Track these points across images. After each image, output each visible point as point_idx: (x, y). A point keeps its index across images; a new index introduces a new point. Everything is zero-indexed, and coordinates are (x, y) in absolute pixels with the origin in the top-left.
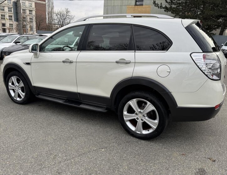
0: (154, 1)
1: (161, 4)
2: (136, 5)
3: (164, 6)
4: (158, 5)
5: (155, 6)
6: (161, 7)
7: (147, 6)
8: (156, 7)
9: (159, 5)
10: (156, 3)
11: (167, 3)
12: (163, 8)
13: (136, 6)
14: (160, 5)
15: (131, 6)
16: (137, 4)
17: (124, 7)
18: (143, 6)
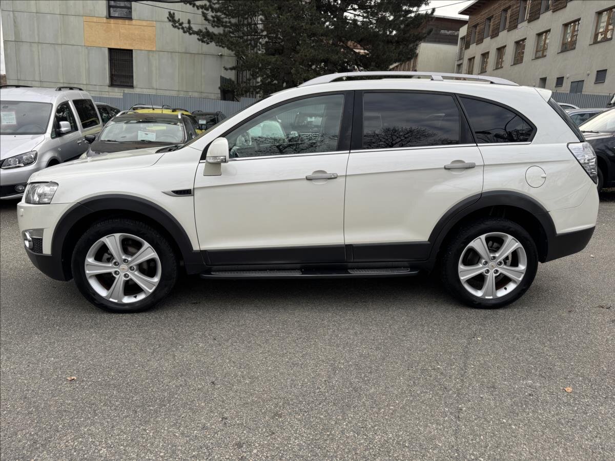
0: (170, 13)
1: (189, 22)
2: (110, 17)
3: (195, 28)
4: (181, 24)
5: (175, 27)
6: (189, 31)
7: (144, 23)
8: (176, 29)
9: (184, 25)
10: (176, 18)
11: (207, 22)
12: (195, 33)
13: (112, 21)
14: (186, 25)
15: (95, 19)
16: (112, 15)
17: (72, 18)
18: (134, 22)
